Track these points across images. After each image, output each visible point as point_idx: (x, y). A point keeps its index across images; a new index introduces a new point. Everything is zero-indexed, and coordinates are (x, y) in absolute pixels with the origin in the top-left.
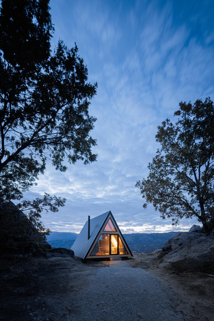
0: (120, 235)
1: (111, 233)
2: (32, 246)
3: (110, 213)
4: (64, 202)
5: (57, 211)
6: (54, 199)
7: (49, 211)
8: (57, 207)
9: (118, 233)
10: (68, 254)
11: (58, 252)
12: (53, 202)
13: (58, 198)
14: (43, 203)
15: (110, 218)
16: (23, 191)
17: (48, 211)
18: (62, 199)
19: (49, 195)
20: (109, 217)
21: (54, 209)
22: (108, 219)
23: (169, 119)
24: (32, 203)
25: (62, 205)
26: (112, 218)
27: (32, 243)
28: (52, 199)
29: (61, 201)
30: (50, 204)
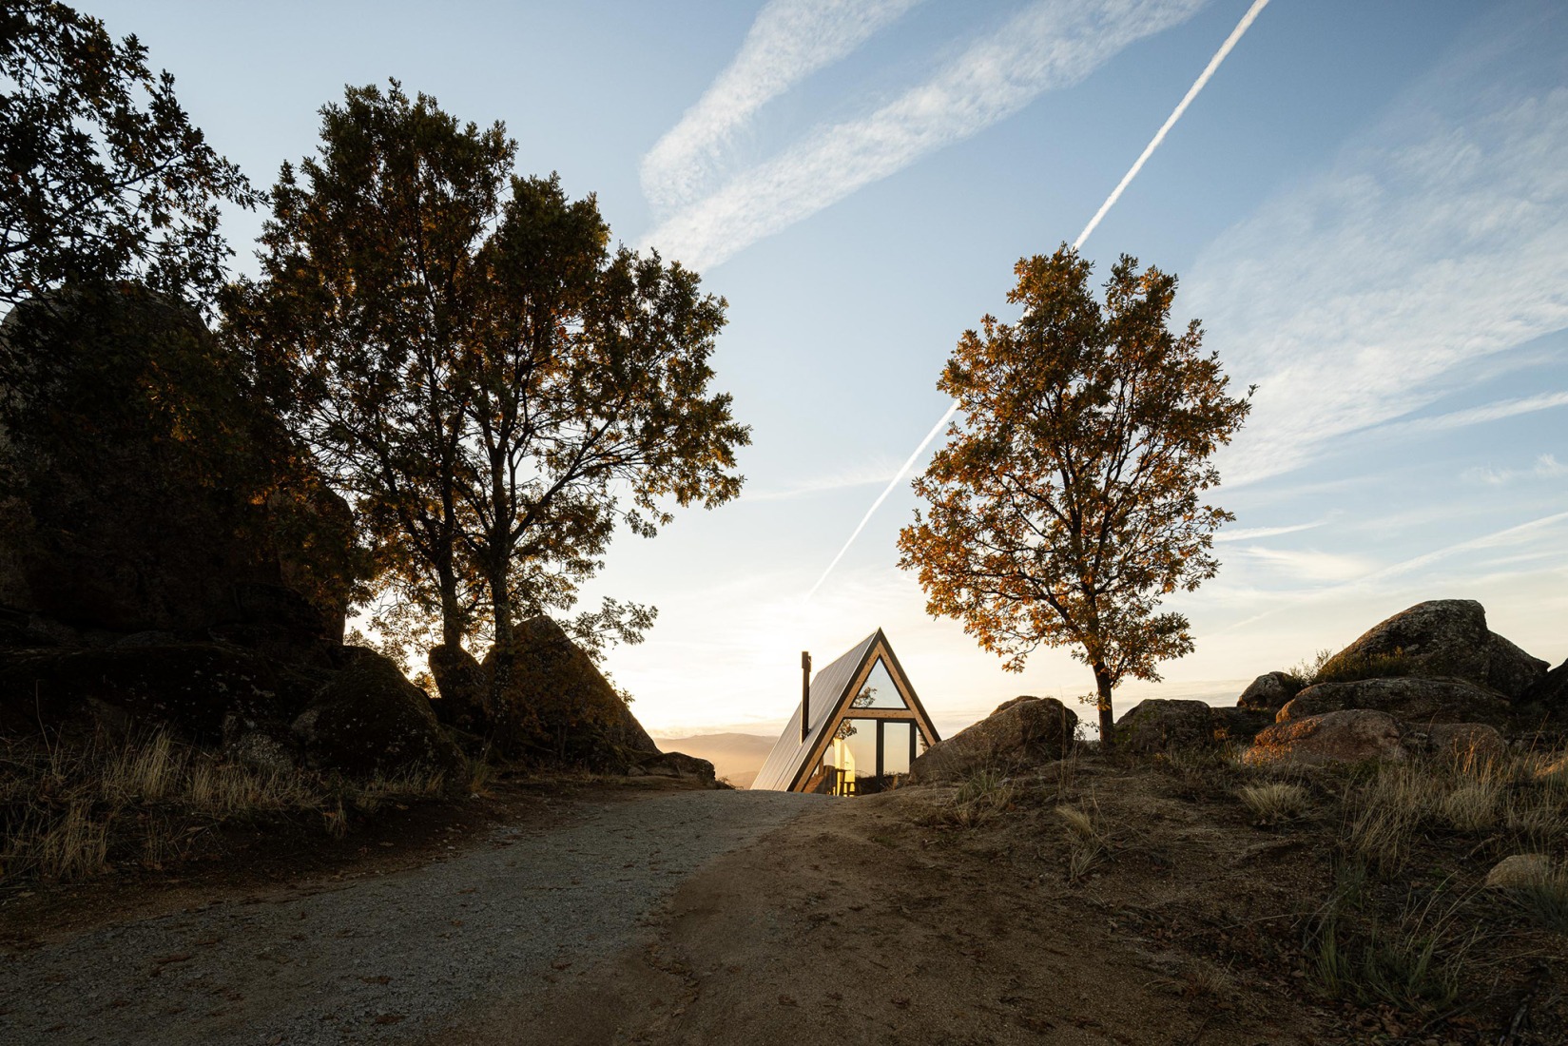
0: (920, 720)
1: (882, 715)
2: (596, 749)
3: (880, 637)
4: (654, 616)
5: (641, 640)
6: (627, 609)
7: (621, 641)
8: (635, 630)
9: (914, 714)
10: (694, 772)
11: (664, 766)
12: (626, 618)
13: (638, 608)
14: (601, 623)
15: (880, 657)
16: (576, 580)
17: (616, 643)
18: (647, 609)
19: (613, 602)
20: (876, 653)
21: (629, 637)
22: (871, 661)
23: (991, 315)
24: (574, 626)
25: (647, 627)
26: (887, 658)
27: (594, 741)
28: (622, 612)
29: (644, 615)
30: (619, 625)
